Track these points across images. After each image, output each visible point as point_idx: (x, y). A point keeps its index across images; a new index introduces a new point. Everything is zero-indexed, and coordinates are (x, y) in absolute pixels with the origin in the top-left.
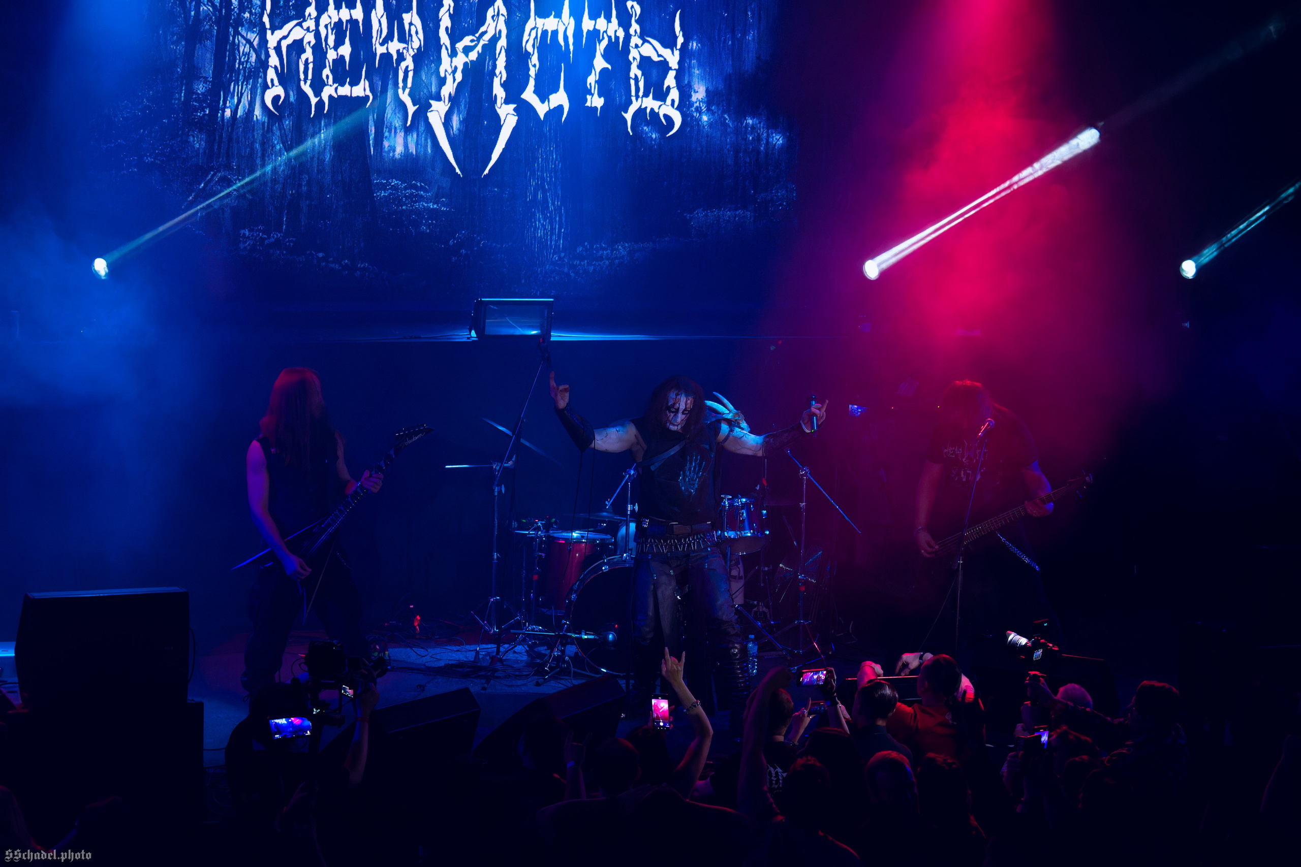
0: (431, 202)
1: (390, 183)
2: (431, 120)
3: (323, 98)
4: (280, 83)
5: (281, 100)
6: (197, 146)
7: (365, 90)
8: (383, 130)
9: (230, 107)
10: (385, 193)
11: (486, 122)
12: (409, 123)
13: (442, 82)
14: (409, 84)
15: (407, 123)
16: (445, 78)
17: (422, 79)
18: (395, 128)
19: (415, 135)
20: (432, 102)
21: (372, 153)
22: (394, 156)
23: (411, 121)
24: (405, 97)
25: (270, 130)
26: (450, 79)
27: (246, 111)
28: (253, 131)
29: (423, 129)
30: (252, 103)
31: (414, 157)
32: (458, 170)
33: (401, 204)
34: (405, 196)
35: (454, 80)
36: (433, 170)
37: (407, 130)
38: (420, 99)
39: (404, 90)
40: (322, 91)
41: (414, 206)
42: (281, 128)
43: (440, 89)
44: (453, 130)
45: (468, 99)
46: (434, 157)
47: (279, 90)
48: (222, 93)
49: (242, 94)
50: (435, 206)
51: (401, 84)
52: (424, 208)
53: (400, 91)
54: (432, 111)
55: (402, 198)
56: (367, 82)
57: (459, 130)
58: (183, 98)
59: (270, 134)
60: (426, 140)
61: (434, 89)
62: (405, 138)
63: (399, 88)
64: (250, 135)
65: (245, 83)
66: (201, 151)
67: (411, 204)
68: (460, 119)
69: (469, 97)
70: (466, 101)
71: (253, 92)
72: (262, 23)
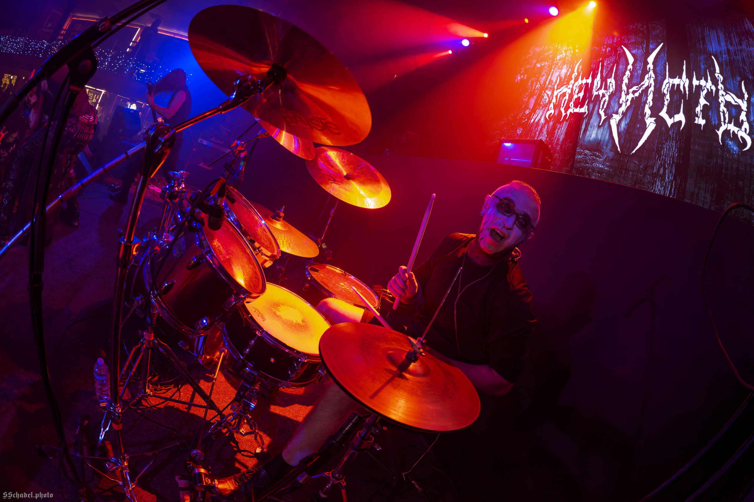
0: (601, 164)
1: (584, 152)
2: (611, 123)
3: (567, 113)
4: (553, 109)
5: (552, 115)
7: (585, 109)
8: (588, 126)
9: (534, 118)
10: (581, 156)
11: (638, 126)
12: (601, 124)
13: (620, 106)
14: (605, 107)
15: (599, 124)
16: (622, 104)
17: (611, 105)
18: (594, 126)
19: (602, 130)
20: (613, 115)
21: (581, 137)
22: (590, 139)
23: (602, 123)
24: (602, 113)
25: (544, 126)
26: (624, 104)
27: (538, 120)
29: (607, 127)
30: (541, 117)
31: (599, 140)
32: (619, 149)
33: (587, 163)
34: (590, 159)
35: (626, 105)
36: (607, 147)
37: (599, 127)
38: (608, 113)
39: (602, 109)
40: (568, 110)
41: (592, 165)
42: (548, 126)
43: (619, 109)
44: (621, 128)
45: (631, 115)
46: (609, 141)
47: (552, 111)
48: (533, 113)
49: (539, 113)
50: (602, 166)
51: (601, 107)
52: (597, 167)
53: (600, 110)
54: (613, 119)
55: (587, 160)
56: (587, 106)
57: (624, 128)
58: (521, 116)
59: (544, 128)
60: (607, 132)
61: (615, 109)
62: (597, 132)
63: (600, 108)
64: (537, 128)
65: (541, 109)
66: (519, 134)
67: (591, 164)
68: (625, 123)
69: (632, 113)
70: (630, 115)
71: (543, 112)
72: (554, 88)
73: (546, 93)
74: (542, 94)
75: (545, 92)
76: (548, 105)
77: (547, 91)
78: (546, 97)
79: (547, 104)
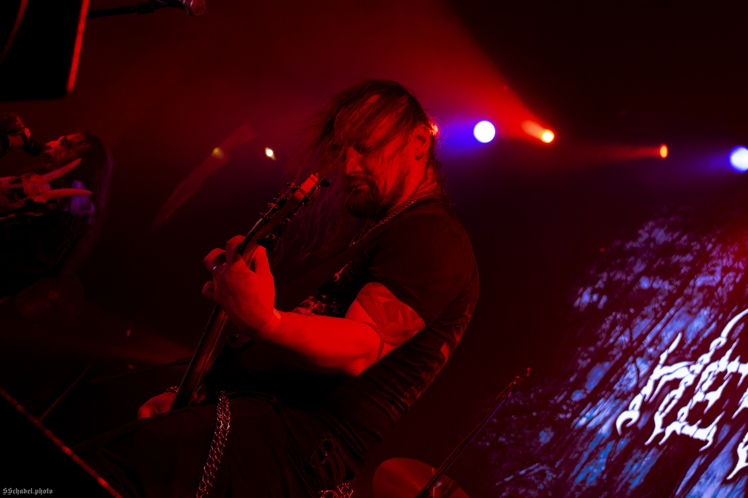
6: (542, 440)
9: (588, 417)
18: (715, 477)
21: (677, 493)
25: (605, 444)
27: (598, 423)
28: (591, 441)
29: (741, 487)
30: (605, 419)
37: (725, 483)
42: (615, 446)
48: (589, 405)
49: (604, 409)
58: (558, 401)
59: (603, 447)
64: (586, 444)
65: (612, 401)
66: (542, 445)
71: (613, 411)
72: (659, 359)
73: (636, 366)
74: (626, 365)
75: (634, 362)
76: (630, 398)
77: (639, 361)
78: (631, 374)
79: (629, 393)
